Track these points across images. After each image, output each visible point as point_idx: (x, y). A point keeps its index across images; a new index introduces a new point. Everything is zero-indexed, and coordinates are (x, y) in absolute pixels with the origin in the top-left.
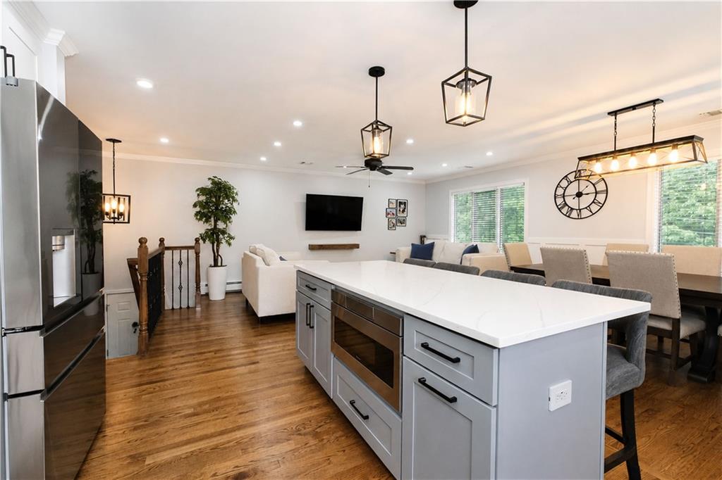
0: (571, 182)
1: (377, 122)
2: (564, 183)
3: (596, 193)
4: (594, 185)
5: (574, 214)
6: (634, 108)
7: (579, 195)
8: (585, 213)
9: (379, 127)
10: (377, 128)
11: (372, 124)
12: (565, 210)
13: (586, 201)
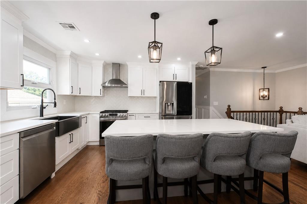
1: (213, 47)
9: (215, 49)
10: (213, 49)
11: (211, 48)
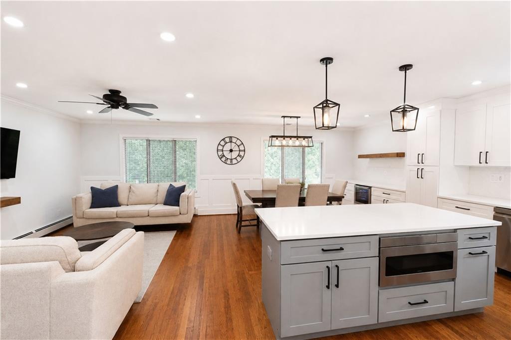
0: (227, 143)
1: (327, 100)
2: (223, 143)
3: (240, 151)
4: (238, 146)
5: (229, 162)
6: (291, 117)
7: (231, 151)
8: (234, 161)
12: (223, 159)
13: (235, 154)
